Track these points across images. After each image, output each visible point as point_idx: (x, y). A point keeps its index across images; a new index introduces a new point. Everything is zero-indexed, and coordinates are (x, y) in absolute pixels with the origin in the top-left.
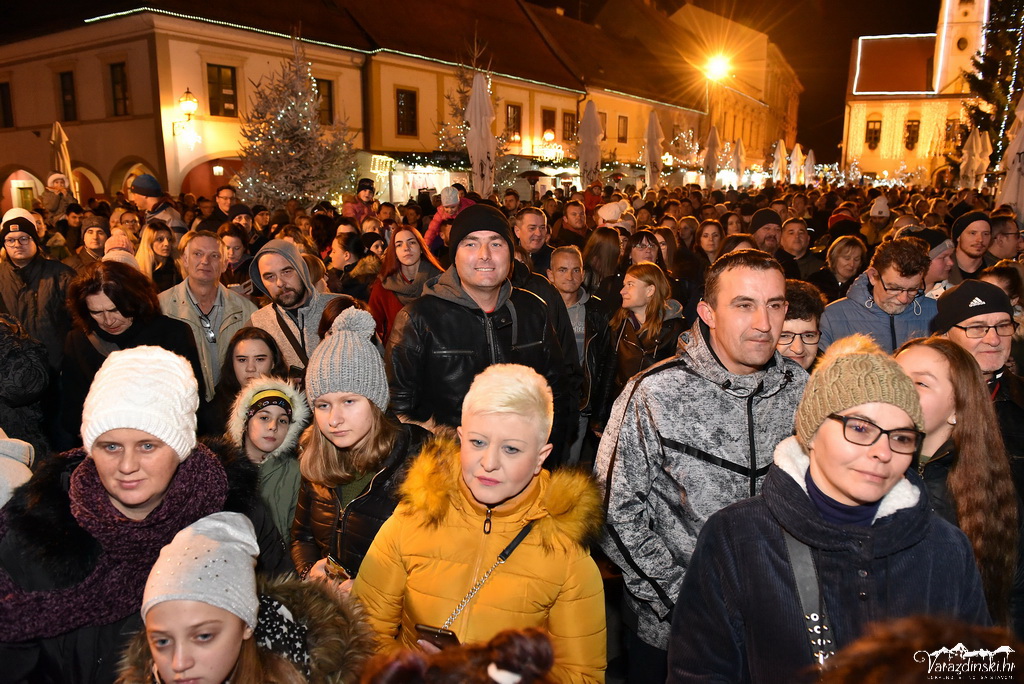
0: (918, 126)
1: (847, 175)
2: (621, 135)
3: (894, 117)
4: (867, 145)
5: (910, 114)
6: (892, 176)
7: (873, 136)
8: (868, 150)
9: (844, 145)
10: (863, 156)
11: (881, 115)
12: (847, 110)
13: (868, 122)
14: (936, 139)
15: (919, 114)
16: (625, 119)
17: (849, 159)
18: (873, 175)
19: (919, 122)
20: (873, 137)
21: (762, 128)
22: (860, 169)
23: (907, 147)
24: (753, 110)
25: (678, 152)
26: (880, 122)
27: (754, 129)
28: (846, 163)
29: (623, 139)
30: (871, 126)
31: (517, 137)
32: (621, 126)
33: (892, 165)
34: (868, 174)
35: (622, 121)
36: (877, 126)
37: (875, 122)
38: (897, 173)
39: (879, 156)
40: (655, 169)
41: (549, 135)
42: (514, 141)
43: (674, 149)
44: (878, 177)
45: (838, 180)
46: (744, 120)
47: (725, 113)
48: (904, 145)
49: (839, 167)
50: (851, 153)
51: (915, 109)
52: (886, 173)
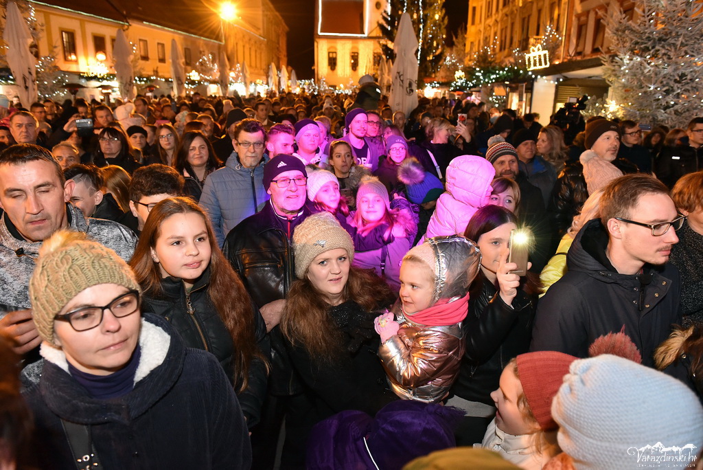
0: (357, 56)
1: (319, 87)
2: (161, 57)
3: (343, 50)
4: (329, 67)
5: (353, 48)
6: (346, 87)
7: (332, 61)
8: (331, 71)
9: (315, 67)
10: (327, 75)
11: (336, 49)
12: (316, 44)
13: (329, 53)
14: (368, 65)
15: (358, 49)
16: (163, 45)
17: (320, 76)
18: (334, 87)
19: (358, 53)
20: (332, 63)
21: (263, 55)
22: (327, 83)
23: (353, 69)
24: (256, 42)
25: (202, 70)
26: (336, 53)
27: (258, 56)
28: (318, 80)
29: (162, 60)
30: (331, 55)
31: (73, 57)
32: (160, 50)
33: (345, 81)
34: (331, 86)
35: (160, 46)
36: (334, 55)
37: (333, 53)
38: (348, 85)
39: (337, 75)
40: (180, 82)
41: (101, 56)
42: (71, 61)
43: (199, 68)
44: (337, 88)
45: (314, 91)
46: (250, 49)
47: (237, 44)
48: (351, 68)
49: (314, 81)
50: (320, 73)
51: (355, 45)
52: (342, 86)
